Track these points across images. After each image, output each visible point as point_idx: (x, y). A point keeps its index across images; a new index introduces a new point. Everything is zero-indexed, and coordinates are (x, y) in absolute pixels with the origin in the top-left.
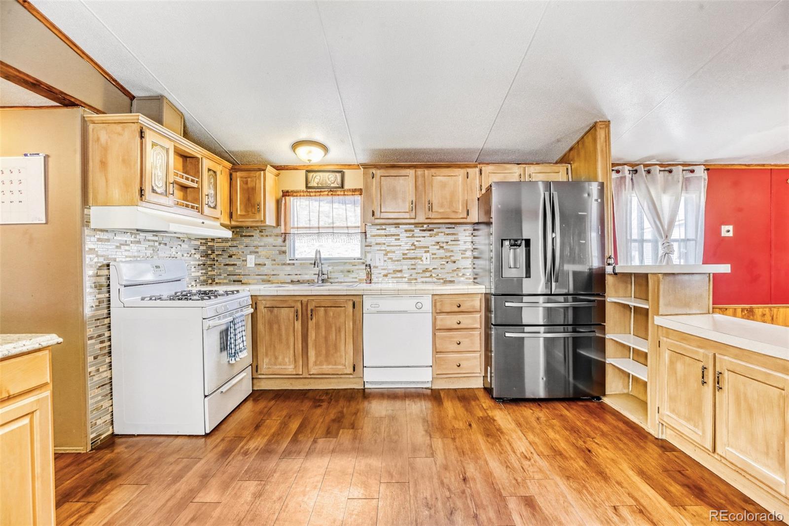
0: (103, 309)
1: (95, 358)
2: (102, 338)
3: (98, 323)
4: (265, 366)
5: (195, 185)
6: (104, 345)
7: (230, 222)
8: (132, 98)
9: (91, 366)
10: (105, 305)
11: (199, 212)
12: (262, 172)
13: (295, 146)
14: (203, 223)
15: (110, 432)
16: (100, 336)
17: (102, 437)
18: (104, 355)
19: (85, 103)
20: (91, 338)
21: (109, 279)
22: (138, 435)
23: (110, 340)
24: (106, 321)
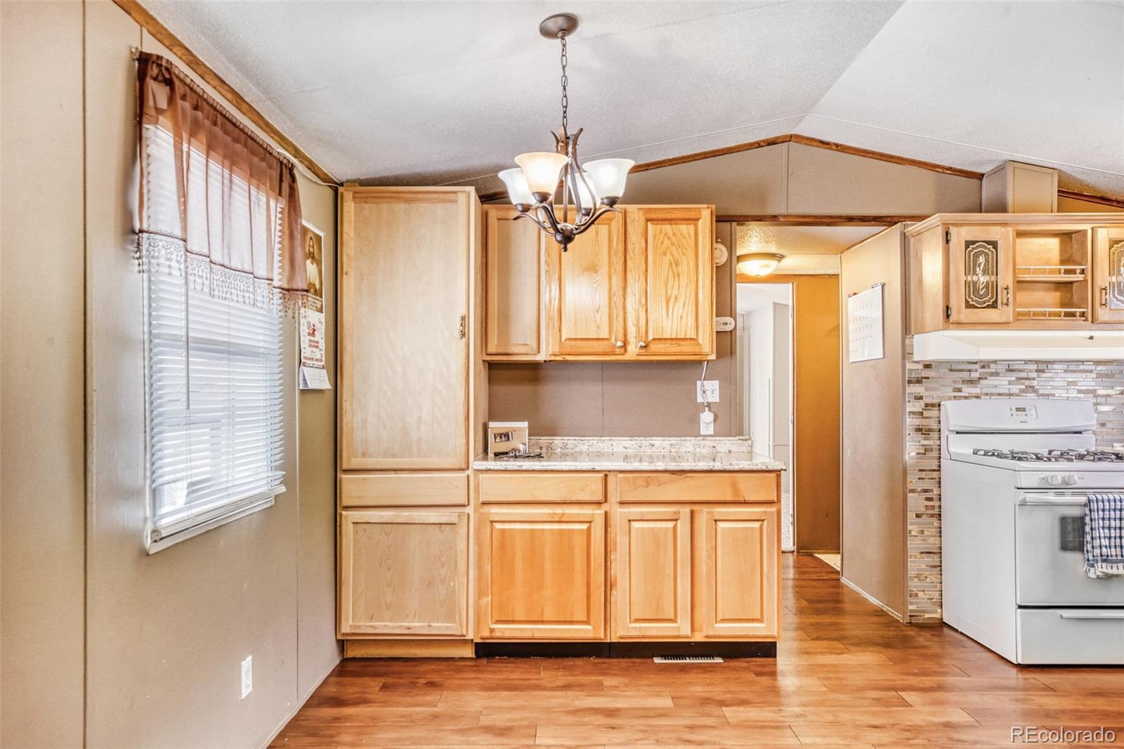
0: (932, 458)
1: (918, 516)
2: (929, 495)
3: (923, 475)
5: (1079, 277)
6: (931, 503)
8: (980, 177)
9: (912, 524)
10: (935, 454)
11: (1086, 320)
14: (1091, 338)
15: (938, 616)
16: (926, 491)
17: (927, 616)
18: (932, 516)
20: (913, 491)
21: (939, 422)
23: (940, 500)
24: (935, 475)
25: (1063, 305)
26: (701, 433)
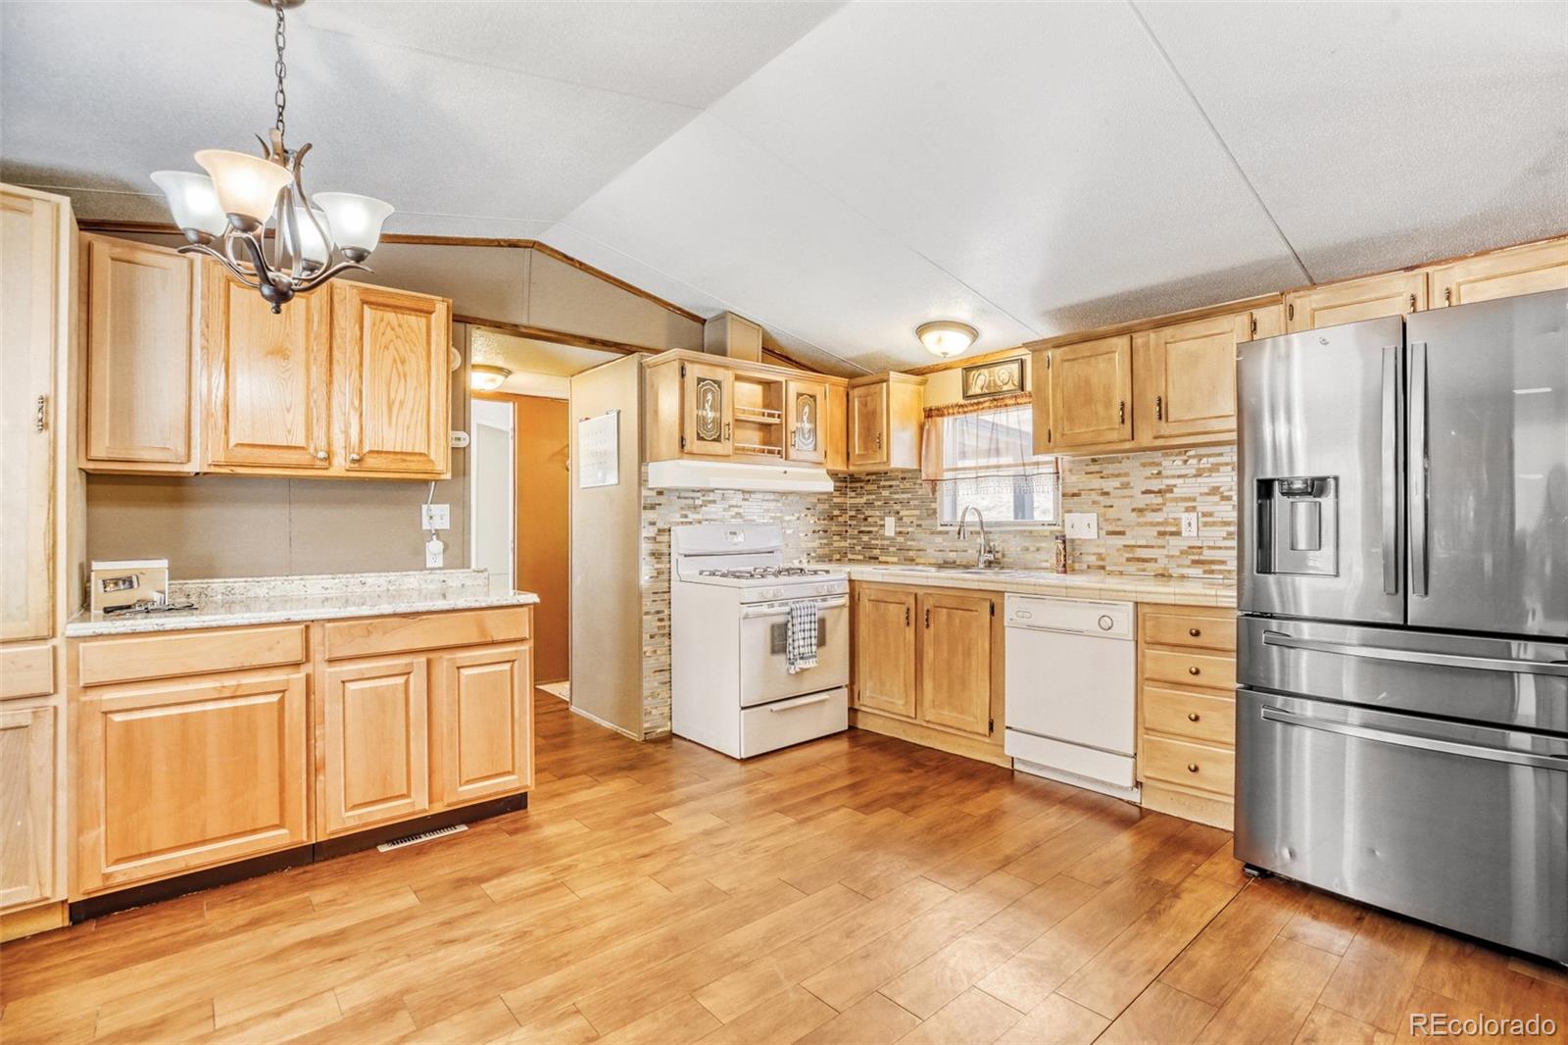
0: (663, 581)
1: (652, 637)
2: (660, 616)
3: (656, 597)
4: (868, 695)
5: (776, 421)
6: (663, 624)
7: (848, 467)
8: (703, 322)
9: (646, 646)
10: (666, 576)
11: (782, 457)
12: (885, 384)
13: (922, 330)
14: (785, 472)
15: (667, 729)
16: (658, 612)
17: (659, 730)
18: (663, 635)
19: (641, 348)
20: (647, 613)
21: (670, 546)
22: (690, 740)
23: (670, 619)
24: (666, 596)
25: (765, 444)
26: (428, 566)
